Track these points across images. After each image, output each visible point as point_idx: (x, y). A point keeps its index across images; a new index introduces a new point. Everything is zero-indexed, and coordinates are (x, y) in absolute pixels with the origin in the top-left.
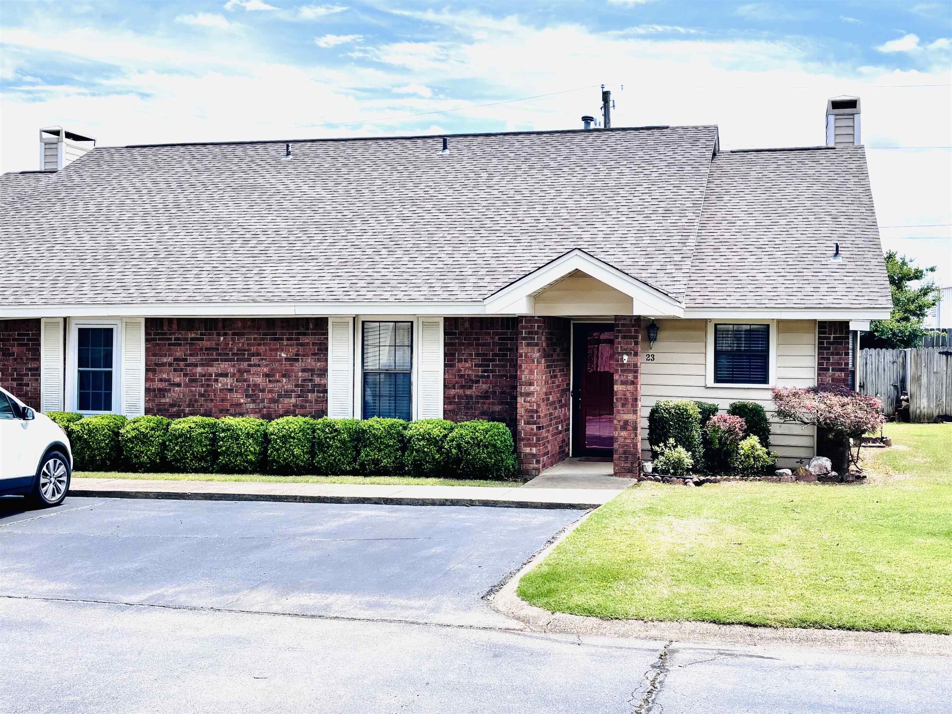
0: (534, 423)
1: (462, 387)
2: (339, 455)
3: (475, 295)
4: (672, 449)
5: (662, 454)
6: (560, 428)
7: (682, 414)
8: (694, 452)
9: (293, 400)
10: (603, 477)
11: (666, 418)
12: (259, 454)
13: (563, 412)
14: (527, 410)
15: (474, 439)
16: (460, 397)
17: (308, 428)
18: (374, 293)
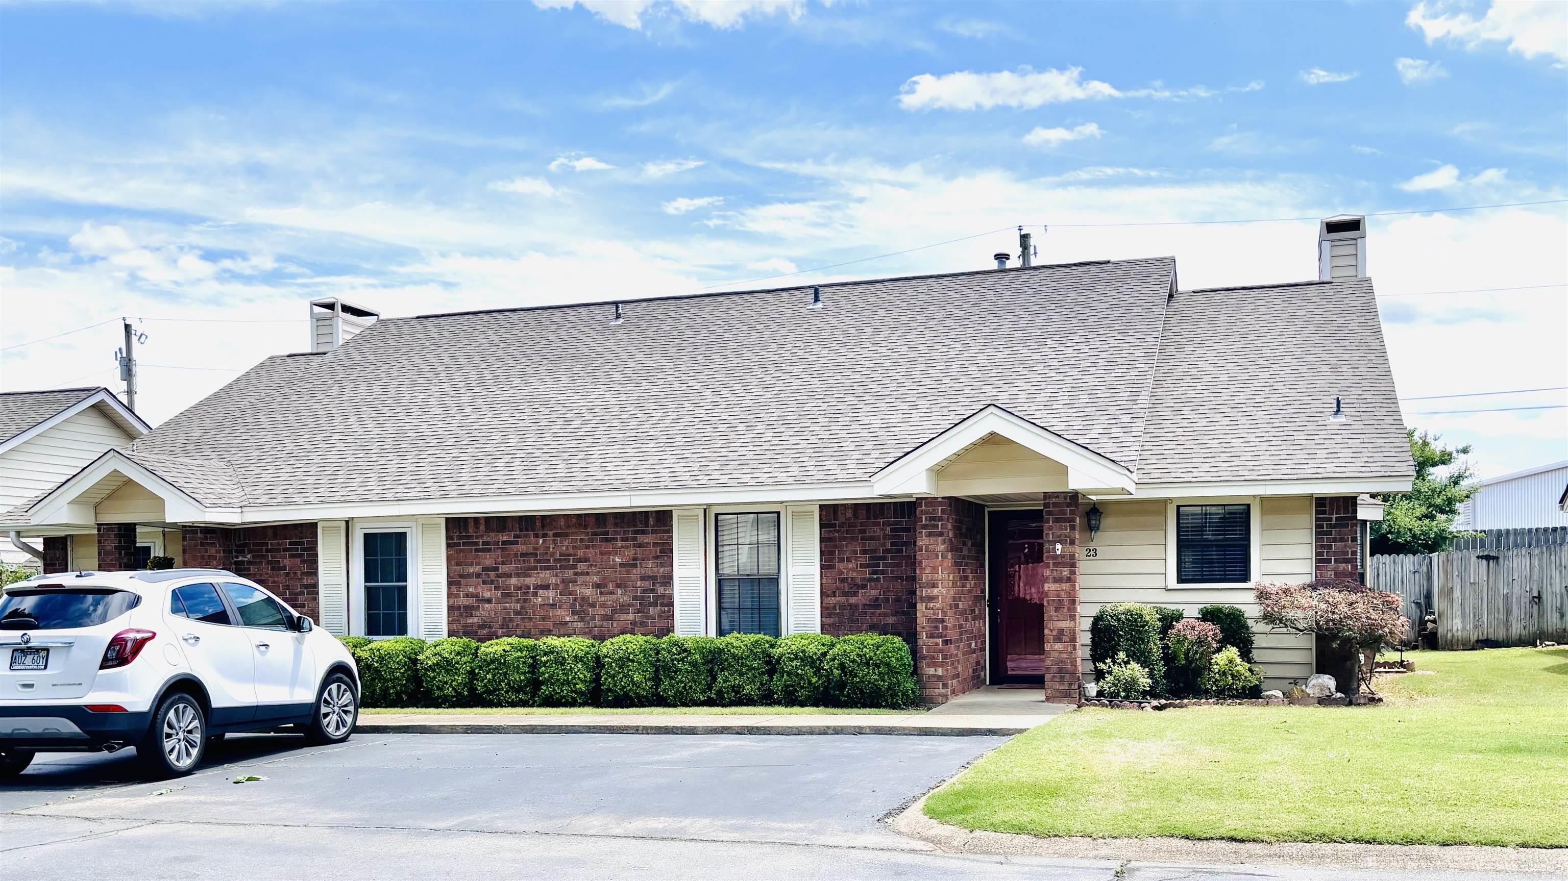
0: (940, 636)
1: (845, 594)
2: (690, 682)
3: (859, 473)
4: (1123, 666)
5: (1110, 673)
6: (973, 645)
7: (1136, 620)
8: (1152, 671)
9: (631, 616)
10: (1032, 703)
11: (1114, 626)
12: (590, 682)
13: (977, 625)
14: (929, 620)
15: (861, 656)
16: (842, 607)
17: (651, 649)
18: (730, 476)
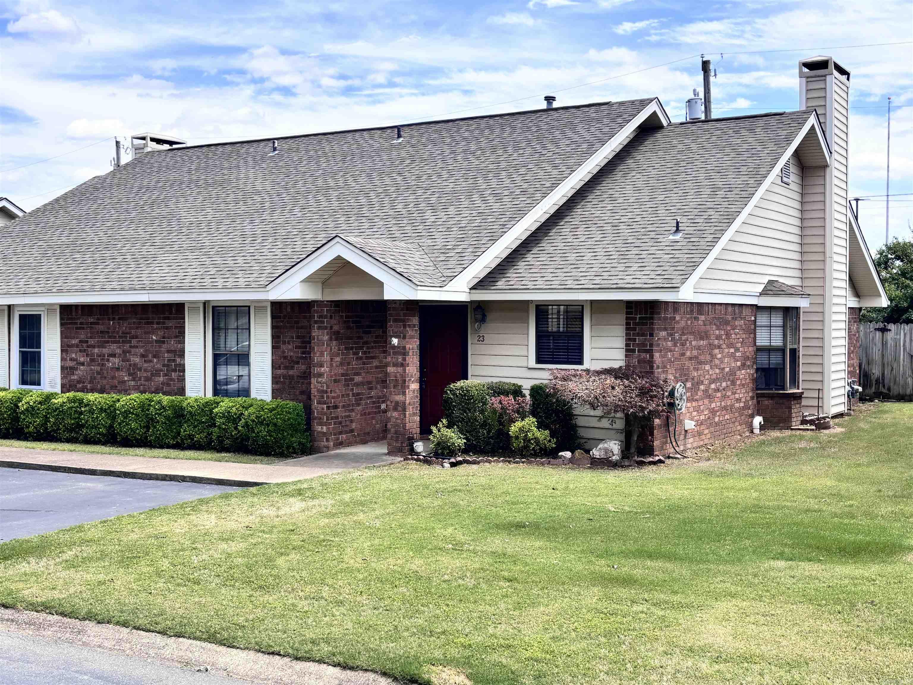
1: (286, 368)
2: (164, 430)
6: (383, 407)
9: (161, 379)
16: (284, 377)
18: (213, 280)
